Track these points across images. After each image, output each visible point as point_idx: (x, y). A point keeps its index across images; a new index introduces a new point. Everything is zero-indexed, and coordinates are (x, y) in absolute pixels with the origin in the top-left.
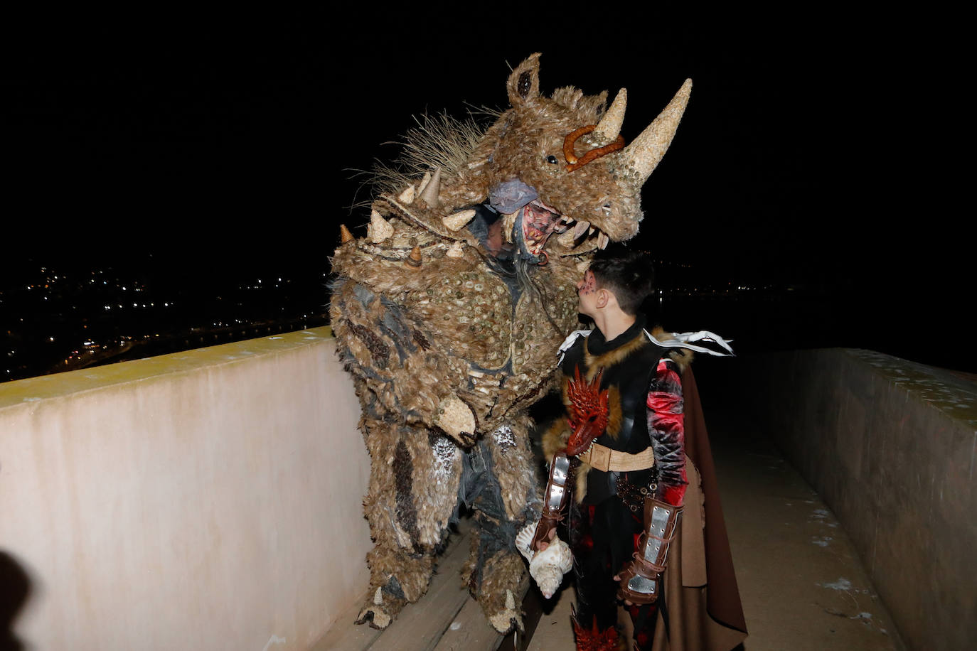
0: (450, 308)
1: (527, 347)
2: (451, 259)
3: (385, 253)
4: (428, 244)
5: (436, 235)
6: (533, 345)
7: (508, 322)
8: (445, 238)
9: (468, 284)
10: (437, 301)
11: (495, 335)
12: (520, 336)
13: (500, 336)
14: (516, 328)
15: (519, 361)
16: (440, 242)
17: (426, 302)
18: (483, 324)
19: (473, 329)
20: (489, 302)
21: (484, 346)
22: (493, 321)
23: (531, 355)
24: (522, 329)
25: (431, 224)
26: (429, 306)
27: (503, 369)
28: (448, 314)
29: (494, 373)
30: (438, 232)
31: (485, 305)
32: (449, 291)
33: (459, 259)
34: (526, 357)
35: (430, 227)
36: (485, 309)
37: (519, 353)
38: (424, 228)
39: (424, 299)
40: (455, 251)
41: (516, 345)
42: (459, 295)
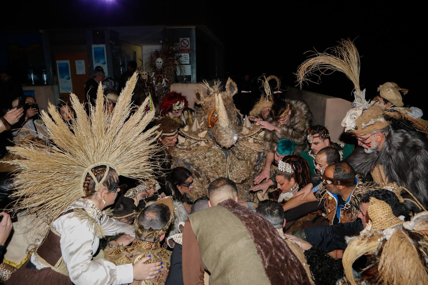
0: (204, 162)
1: (233, 171)
2: (201, 146)
3: (182, 148)
4: (195, 143)
5: (196, 140)
6: (235, 171)
8: (199, 140)
9: (208, 154)
10: (200, 160)
11: (220, 169)
12: (230, 168)
13: (222, 169)
14: (228, 166)
15: (232, 176)
16: (199, 142)
17: (196, 161)
18: (214, 166)
19: (211, 168)
20: (215, 159)
21: (217, 173)
22: (218, 164)
24: (230, 166)
25: (193, 137)
30: (196, 139)
31: (214, 160)
32: (202, 156)
33: (204, 146)
34: (234, 174)
36: (214, 161)
37: (231, 174)
39: (196, 160)
40: (203, 144)
41: (229, 171)
42: (206, 158)
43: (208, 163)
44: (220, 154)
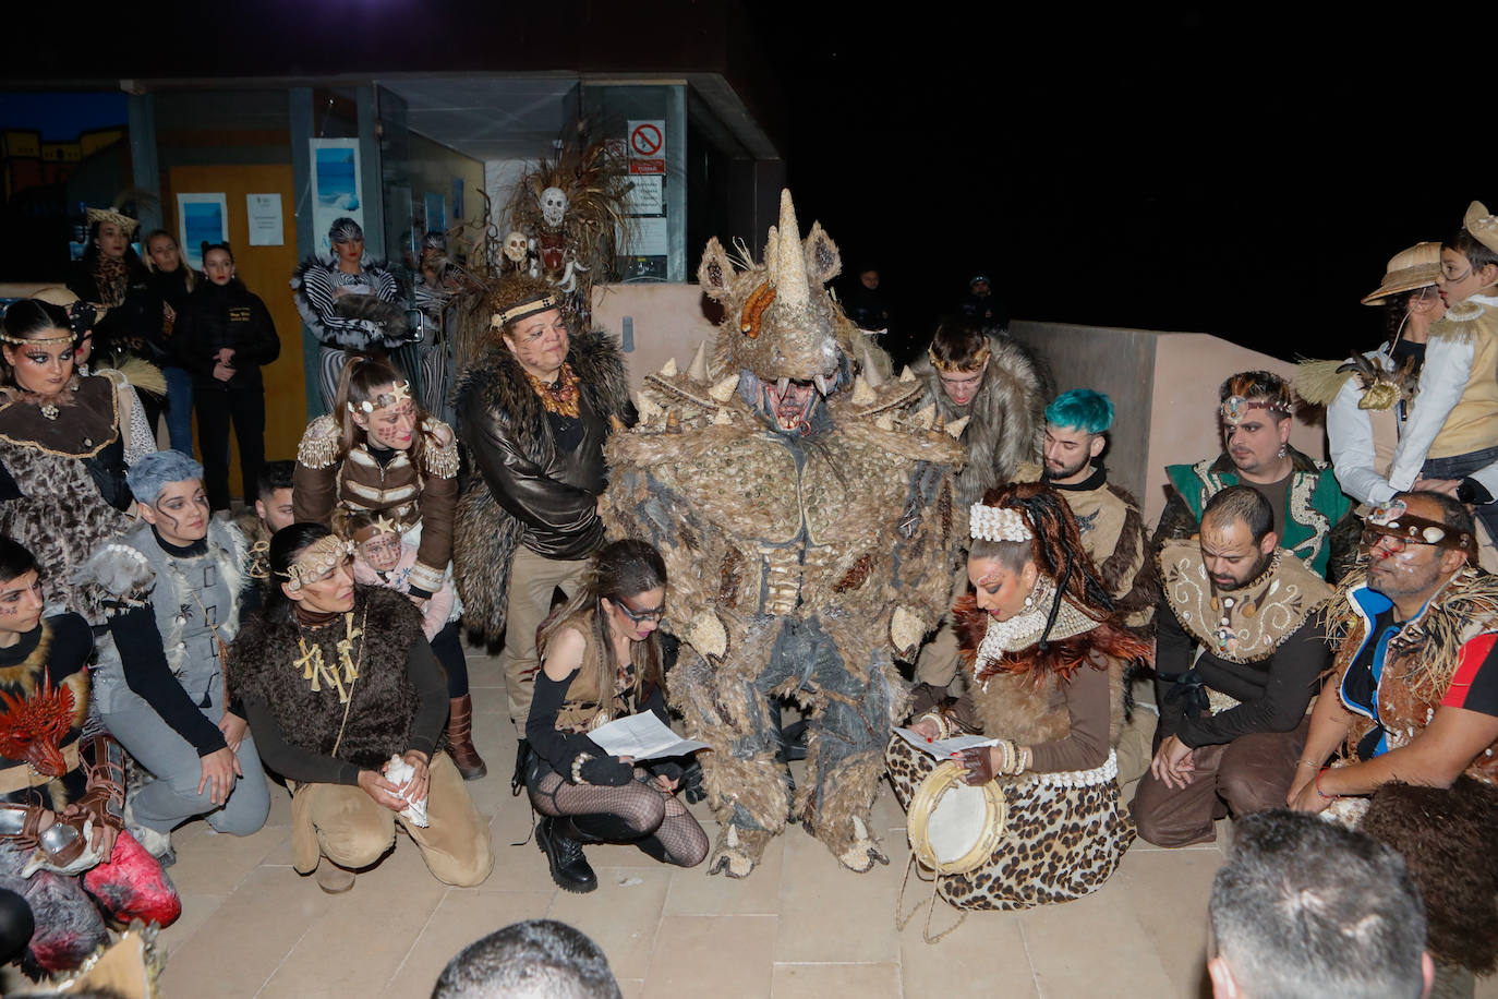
0: (722, 478)
1: (821, 511)
2: (716, 426)
3: (650, 431)
5: (701, 405)
6: (829, 510)
7: (792, 487)
8: (710, 408)
9: (737, 452)
10: (708, 473)
11: (777, 500)
12: (812, 499)
13: (783, 501)
14: (805, 493)
15: (817, 528)
17: (696, 478)
18: (758, 489)
19: (748, 494)
20: (762, 465)
21: (767, 514)
22: (771, 485)
23: (831, 522)
24: (812, 492)
25: (692, 393)
26: (702, 482)
27: (797, 539)
28: (722, 486)
29: (787, 545)
30: (701, 401)
31: (758, 469)
32: (718, 460)
33: (724, 426)
34: (823, 523)
35: (691, 396)
37: (814, 519)
38: (687, 398)
39: (696, 473)
40: (722, 418)
41: (810, 512)
42: (729, 463)
43: (738, 480)
44: (778, 453)
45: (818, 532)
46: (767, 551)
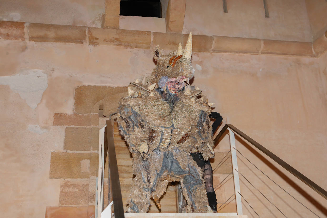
0: (152, 110)
1: (177, 120)
4: (144, 94)
6: (180, 119)
10: (148, 108)
16: (148, 93)
18: (162, 113)
19: (159, 115)
22: (165, 112)
23: (180, 123)
24: (175, 115)
25: (144, 88)
27: (171, 127)
29: (168, 128)
31: (162, 108)
32: (151, 105)
37: (175, 122)
40: (152, 95)
41: (174, 119)
42: (154, 106)
43: (157, 110)
44: (166, 104)
45: (176, 125)
46: (163, 129)
